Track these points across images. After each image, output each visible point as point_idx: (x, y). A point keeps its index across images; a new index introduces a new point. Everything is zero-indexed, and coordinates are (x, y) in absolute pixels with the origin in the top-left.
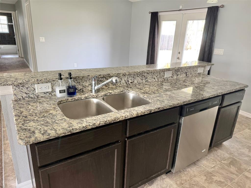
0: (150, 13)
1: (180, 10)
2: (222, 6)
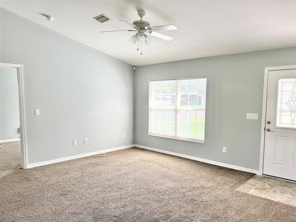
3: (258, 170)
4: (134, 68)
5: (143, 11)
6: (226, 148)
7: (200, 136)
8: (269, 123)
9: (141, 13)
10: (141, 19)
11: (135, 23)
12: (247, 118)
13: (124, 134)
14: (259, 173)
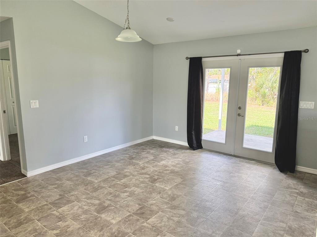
0: (188, 59)
1: (238, 55)
2: (307, 51)
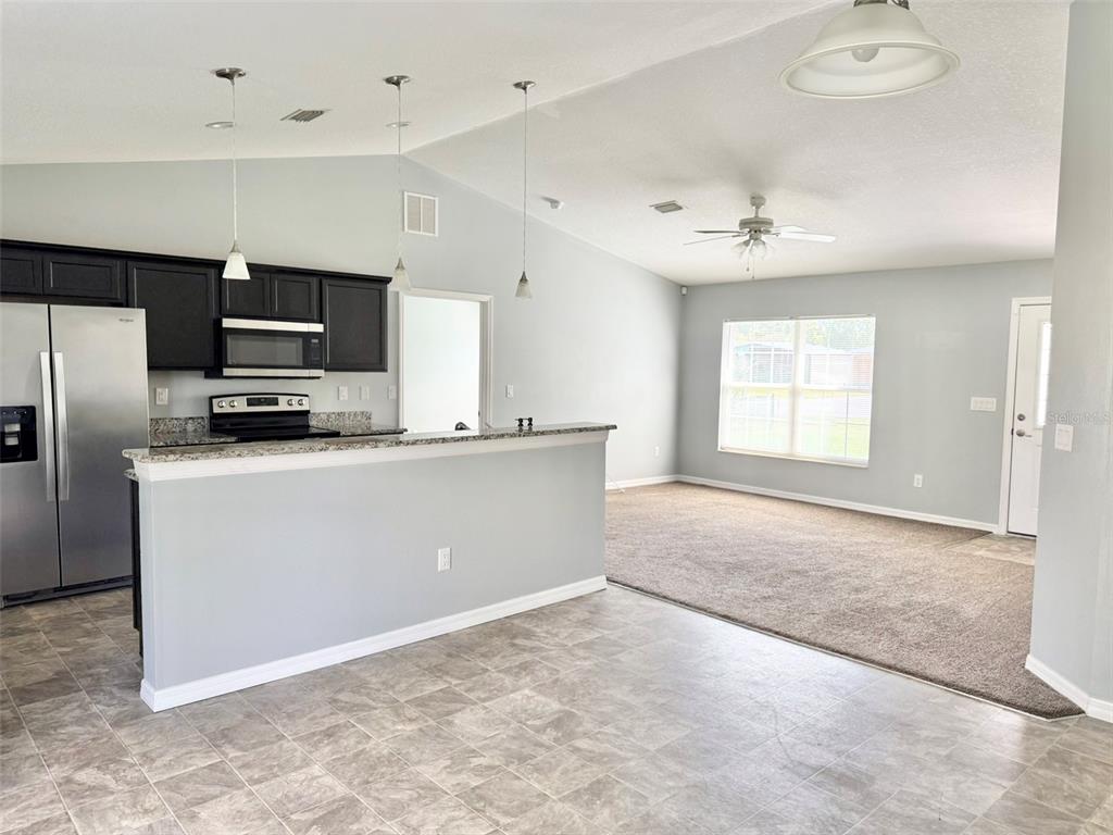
3: (997, 523)
4: (684, 291)
5: (762, 198)
6: (920, 477)
7: (857, 451)
8: (1021, 418)
9: (757, 201)
10: (757, 213)
11: (744, 224)
12: (972, 408)
13: (657, 448)
14: (999, 529)
